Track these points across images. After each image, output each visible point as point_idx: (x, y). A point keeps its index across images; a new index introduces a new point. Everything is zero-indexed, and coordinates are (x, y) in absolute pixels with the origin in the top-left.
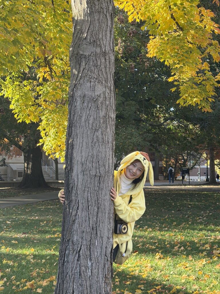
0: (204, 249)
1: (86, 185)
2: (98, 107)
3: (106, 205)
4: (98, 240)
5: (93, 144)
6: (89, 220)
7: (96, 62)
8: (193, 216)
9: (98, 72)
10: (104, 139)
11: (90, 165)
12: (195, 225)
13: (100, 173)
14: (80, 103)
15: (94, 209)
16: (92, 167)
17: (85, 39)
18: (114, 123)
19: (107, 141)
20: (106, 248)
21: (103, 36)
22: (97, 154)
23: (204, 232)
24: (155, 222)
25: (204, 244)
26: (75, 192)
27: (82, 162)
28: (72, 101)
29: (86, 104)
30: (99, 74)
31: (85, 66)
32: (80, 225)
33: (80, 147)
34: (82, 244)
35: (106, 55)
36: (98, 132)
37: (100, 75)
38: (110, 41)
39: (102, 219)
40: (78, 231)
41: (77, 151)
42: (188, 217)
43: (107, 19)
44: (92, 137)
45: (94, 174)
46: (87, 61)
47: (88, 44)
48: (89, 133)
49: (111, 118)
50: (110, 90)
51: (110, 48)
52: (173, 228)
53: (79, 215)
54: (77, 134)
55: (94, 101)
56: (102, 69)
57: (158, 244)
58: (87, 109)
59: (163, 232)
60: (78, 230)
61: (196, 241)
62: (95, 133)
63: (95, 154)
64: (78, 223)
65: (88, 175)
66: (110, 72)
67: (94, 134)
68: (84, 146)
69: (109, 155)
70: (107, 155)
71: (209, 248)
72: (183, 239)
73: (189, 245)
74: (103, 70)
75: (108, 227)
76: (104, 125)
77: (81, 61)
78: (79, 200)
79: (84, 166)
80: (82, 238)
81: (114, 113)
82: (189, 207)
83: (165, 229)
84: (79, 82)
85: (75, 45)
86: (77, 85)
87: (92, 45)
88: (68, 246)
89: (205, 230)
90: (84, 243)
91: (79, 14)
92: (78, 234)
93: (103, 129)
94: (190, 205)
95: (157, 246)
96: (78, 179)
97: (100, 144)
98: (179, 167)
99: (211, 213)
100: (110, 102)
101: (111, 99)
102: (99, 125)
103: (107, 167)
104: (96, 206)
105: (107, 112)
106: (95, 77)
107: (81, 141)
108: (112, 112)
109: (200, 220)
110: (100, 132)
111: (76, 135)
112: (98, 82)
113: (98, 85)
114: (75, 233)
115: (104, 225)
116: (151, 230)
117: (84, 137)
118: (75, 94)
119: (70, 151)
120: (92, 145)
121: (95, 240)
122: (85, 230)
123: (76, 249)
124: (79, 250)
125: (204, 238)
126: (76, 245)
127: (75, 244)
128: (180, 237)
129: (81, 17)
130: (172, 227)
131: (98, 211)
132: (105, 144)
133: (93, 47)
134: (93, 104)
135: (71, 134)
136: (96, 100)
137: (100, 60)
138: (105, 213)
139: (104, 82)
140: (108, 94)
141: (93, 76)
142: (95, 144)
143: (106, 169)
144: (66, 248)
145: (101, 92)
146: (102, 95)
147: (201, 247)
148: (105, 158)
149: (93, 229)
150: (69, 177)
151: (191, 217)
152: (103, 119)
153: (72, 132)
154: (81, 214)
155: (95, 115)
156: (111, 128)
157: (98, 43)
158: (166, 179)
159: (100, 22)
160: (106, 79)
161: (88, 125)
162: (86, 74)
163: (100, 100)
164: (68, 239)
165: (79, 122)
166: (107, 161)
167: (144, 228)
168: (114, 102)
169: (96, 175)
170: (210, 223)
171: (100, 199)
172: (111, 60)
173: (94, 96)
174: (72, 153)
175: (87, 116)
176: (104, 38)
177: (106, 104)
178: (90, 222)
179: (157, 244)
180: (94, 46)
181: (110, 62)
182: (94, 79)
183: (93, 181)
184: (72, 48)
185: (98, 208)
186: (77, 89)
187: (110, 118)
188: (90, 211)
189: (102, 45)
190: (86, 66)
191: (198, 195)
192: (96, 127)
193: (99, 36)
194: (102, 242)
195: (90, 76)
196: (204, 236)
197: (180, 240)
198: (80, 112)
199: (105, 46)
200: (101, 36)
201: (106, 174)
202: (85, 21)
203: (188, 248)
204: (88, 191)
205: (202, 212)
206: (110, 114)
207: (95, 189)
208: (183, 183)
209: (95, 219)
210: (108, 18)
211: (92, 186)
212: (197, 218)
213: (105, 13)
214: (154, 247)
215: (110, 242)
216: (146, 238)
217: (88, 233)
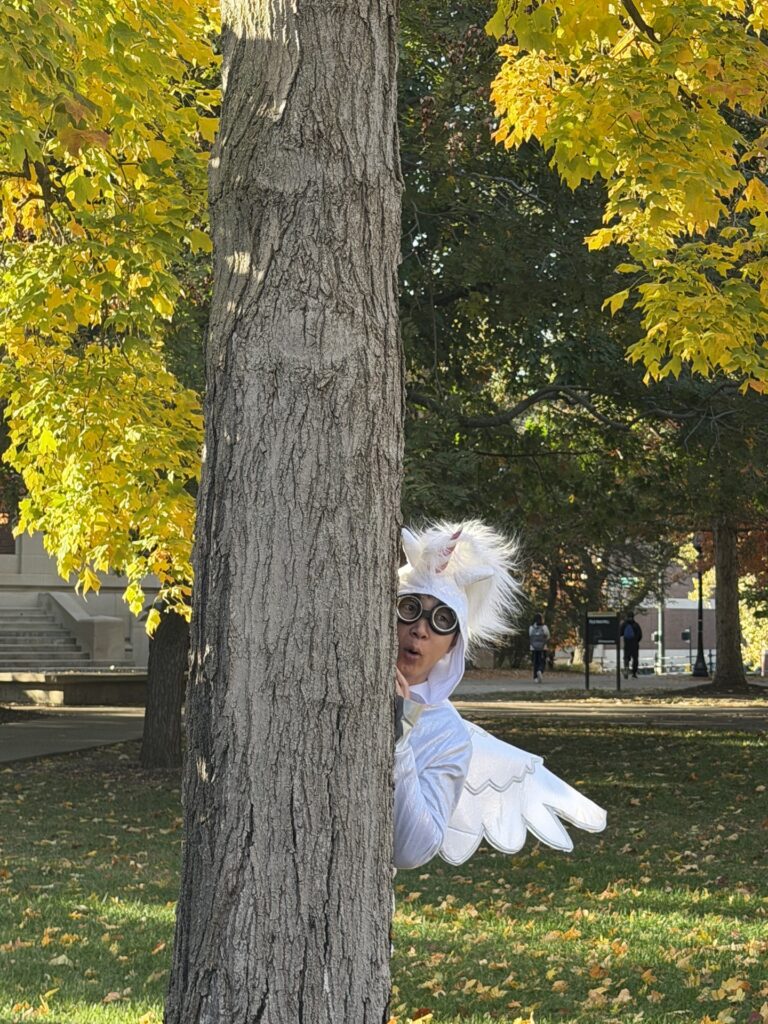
0: (722, 998)
1: (285, 741)
2: (334, 416)
3: (367, 827)
4: (333, 970)
5: (312, 573)
6: (298, 888)
7: (329, 224)
8: (654, 847)
9: (337, 265)
10: (360, 551)
11: (302, 660)
12: (669, 889)
13: (340, 690)
14: (259, 397)
15: (316, 843)
16: (307, 670)
17: (281, 124)
18: (396, 480)
19: (370, 556)
20: (366, 1002)
21: (353, 115)
22: (329, 614)
23: (713, 921)
24: (487, 877)
25: (717, 979)
26: (236, 772)
27: (266, 645)
28: (225, 389)
29: (283, 402)
30: (339, 277)
31: (281, 238)
32: (261, 911)
33: (258, 584)
34: (268, 990)
35: (367, 197)
36: (333, 520)
37: (345, 279)
38: (382, 135)
39: (348, 884)
40: (252, 933)
41: (245, 597)
42: (633, 852)
43: (373, 40)
44: (309, 540)
45: (318, 696)
46: (289, 219)
47: (291, 147)
48: (295, 525)
49: (388, 461)
50: (386, 344)
51: (384, 163)
52: (571, 903)
53: (257, 869)
54: (244, 529)
55: (319, 390)
56: (351, 255)
57: (518, 979)
58: (289, 424)
59: (531, 923)
60: (249, 929)
61: (680, 964)
62: (323, 526)
63: (321, 611)
64: (252, 901)
65: (293, 700)
66: (383, 266)
67: (317, 530)
68: (277, 580)
69: (377, 615)
70: (370, 618)
71: (740, 996)
72: (622, 956)
73: (654, 979)
74: (355, 256)
75: (372, 916)
76: (360, 492)
77: (263, 219)
78: (252, 805)
79: (277, 663)
80: (269, 964)
81: (398, 436)
82: (634, 805)
83: (537, 909)
84: (254, 308)
85: (235, 147)
86: (247, 320)
87: (311, 152)
88: (207, 996)
89: (717, 912)
90: (278, 982)
91: (250, 17)
92: (251, 946)
93: (356, 507)
94: (636, 793)
95: (509, 988)
96: (249, 718)
97: (344, 570)
98: (566, 607)
99: (733, 831)
100: (384, 392)
101: (389, 380)
102: (338, 490)
103: (369, 670)
104: (324, 833)
105: (372, 434)
106: (325, 286)
107: (262, 558)
108: (391, 437)
109: (688, 867)
110: (341, 520)
111: (239, 529)
112: (336, 311)
113: (335, 323)
114: (239, 944)
115: (356, 909)
116: (474, 913)
117: (276, 539)
118: (238, 359)
119: (213, 597)
120: (309, 577)
121: (323, 973)
122: (280, 930)
123: (245, 1011)
124: (254, 1012)
125: (717, 951)
126: (241, 994)
127: (237, 988)
128: (606, 947)
129: (260, 29)
130: (568, 900)
131: (332, 851)
132: (362, 572)
133: (312, 158)
134: (312, 403)
135: (219, 529)
136: (328, 384)
137: (345, 214)
138: (362, 861)
139: (359, 310)
140: (374, 360)
141: (315, 282)
142: (323, 570)
143: (367, 675)
144: (200, 1004)
145: (349, 351)
146: (352, 365)
147: (706, 991)
148: (364, 629)
149: (312, 925)
150: (210, 708)
151: (647, 852)
152: (357, 466)
153: (221, 519)
154: (265, 864)
155: (323, 448)
156: (387, 502)
157: (336, 145)
158: (507, 662)
159: (340, 53)
160: (368, 299)
161: (291, 489)
162: (286, 276)
163: (345, 384)
164: (209, 966)
165: (253, 477)
166: (372, 640)
167: (440, 904)
168: (399, 393)
169: (324, 700)
170: (736, 879)
171: (343, 802)
172: (386, 215)
173: (317, 368)
174: (224, 607)
175: (288, 452)
176: (359, 121)
177: (367, 403)
178: (302, 898)
179: (511, 978)
180: (317, 157)
181: (383, 225)
182: (320, 297)
183: (312, 726)
184: (221, 158)
185: (333, 840)
186: (246, 338)
187: (385, 462)
188: (301, 853)
189: (353, 153)
190: (285, 241)
191: (666, 748)
192: (327, 499)
193: (337, 113)
194: (347, 981)
195: (301, 282)
196: (715, 942)
197: (609, 957)
198: (258, 435)
199: (364, 156)
200: (346, 115)
201: (366, 696)
202: (277, 48)
203: (648, 992)
204: (293, 769)
205: (694, 828)
206: (384, 442)
207: (320, 758)
208: (591, 688)
209: (320, 884)
210: (376, 37)
211: (309, 745)
212: (672, 857)
213: (364, 15)
214: (497, 993)
215: (381, 981)
216: (455, 948)
217: (292, 943)
